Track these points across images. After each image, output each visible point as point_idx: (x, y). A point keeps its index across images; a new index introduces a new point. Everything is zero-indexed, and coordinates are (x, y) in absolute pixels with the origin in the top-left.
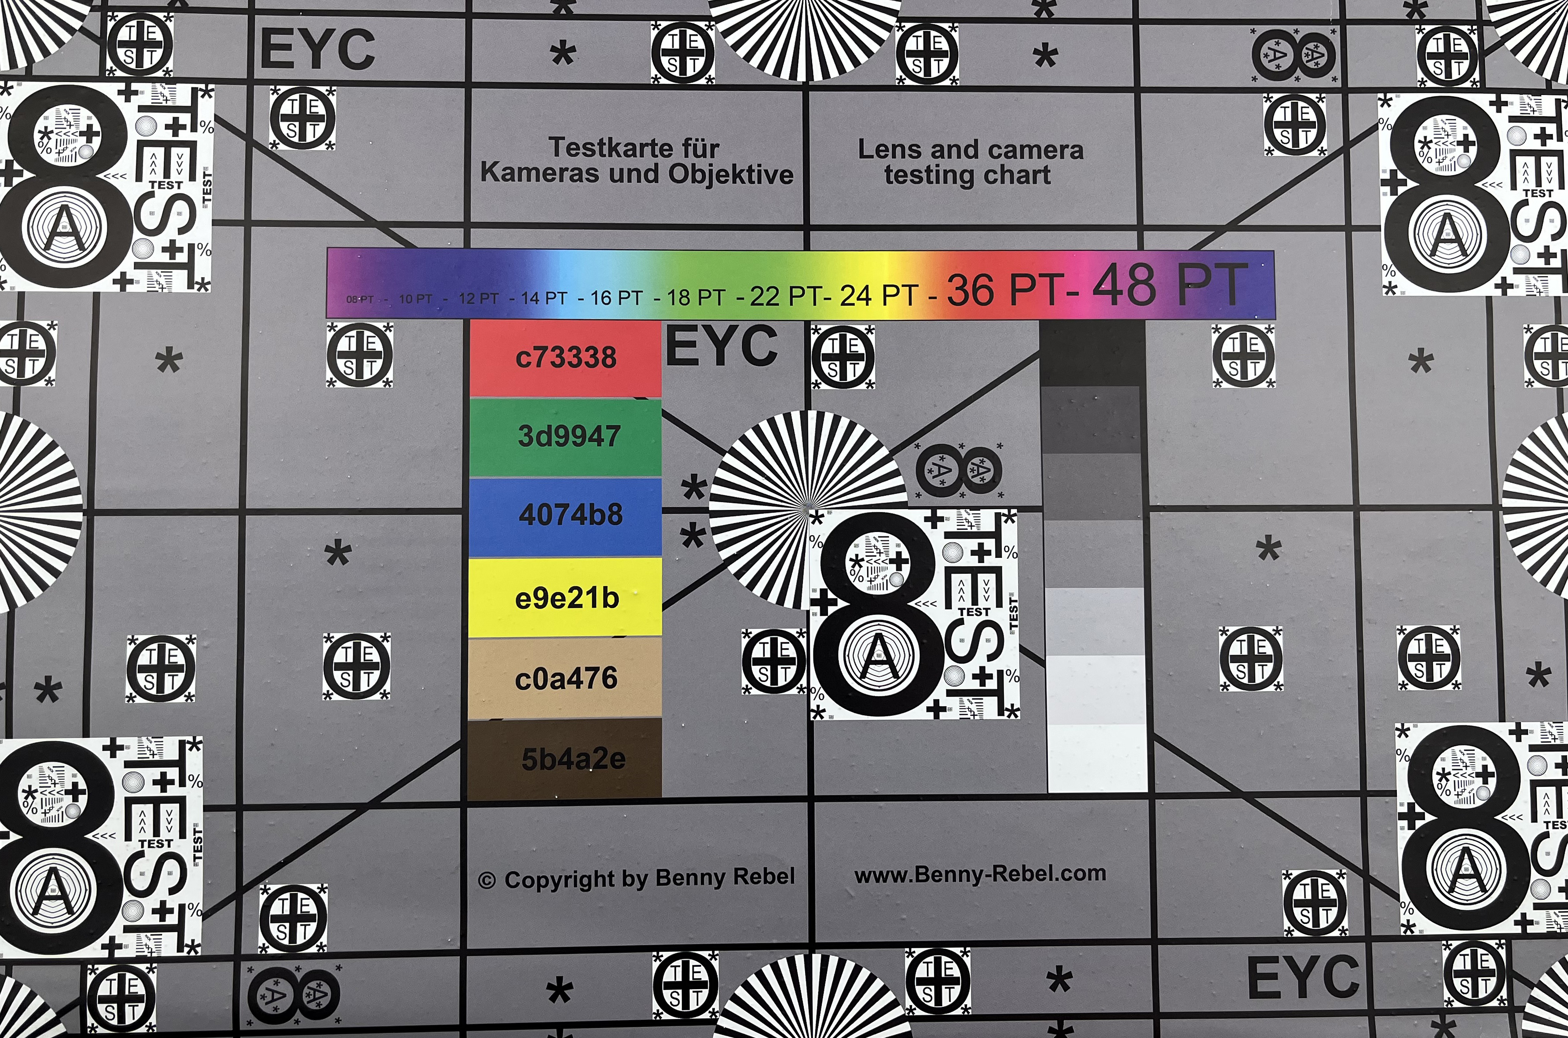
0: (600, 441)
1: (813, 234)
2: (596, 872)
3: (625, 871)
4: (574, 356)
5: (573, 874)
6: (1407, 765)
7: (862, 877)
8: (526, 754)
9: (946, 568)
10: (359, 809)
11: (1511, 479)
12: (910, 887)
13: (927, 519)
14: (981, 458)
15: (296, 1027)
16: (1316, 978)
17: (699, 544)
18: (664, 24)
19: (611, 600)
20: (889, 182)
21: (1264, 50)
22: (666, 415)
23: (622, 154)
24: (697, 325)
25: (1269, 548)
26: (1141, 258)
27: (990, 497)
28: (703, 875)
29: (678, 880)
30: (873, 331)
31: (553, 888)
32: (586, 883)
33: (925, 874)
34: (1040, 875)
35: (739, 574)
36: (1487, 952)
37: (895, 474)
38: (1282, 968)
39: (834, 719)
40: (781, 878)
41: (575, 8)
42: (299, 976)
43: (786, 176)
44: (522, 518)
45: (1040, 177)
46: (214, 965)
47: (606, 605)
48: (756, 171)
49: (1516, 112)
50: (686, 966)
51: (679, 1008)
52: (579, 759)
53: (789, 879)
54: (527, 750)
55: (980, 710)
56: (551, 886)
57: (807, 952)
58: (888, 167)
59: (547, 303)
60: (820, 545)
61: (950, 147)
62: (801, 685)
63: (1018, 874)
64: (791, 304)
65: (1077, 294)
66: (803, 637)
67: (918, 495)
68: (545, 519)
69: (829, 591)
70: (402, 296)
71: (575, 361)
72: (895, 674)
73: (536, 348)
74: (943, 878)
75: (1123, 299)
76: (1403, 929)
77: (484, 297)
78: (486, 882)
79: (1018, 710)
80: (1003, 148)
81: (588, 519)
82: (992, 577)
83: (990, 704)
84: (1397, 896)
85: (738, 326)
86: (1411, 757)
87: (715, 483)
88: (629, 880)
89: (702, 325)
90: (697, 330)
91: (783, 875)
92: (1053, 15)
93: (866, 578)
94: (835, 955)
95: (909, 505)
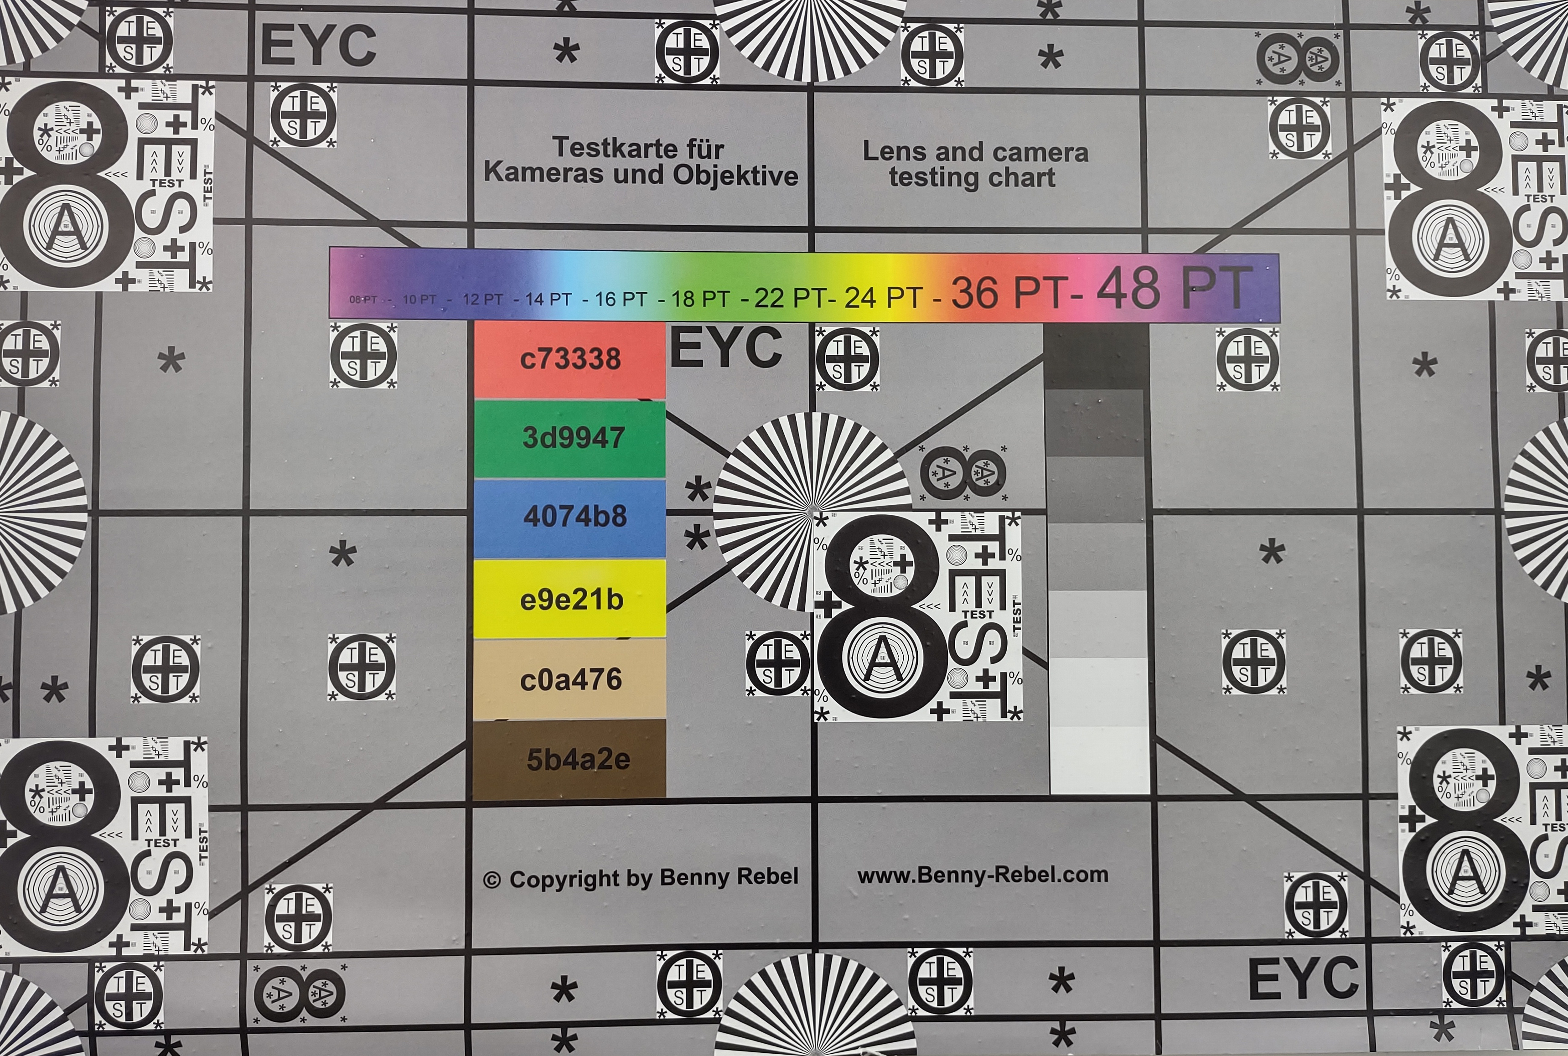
0: (604, 443)
1: (818, 236)
2: (601, 871)
3: (629, 871)
4: (579, 357)
5: (578, 874)
6: (1408, 768)
7: (866, 877)
8: (531, 754)
9: (950, 571)
10: (365, 809)
11: (1512, 483)
12: (912, 888)
13: (931, 522)
14: (985, 461)
15: (302, 1025)
16: (1316, 979)
17: (703, 546)
19: (615, 601)
20: (894, 183)
21: (1269, 53)
22: (670, 416)
23: (626, 154)
24: (701, 327)
26: (1145, 260)
27: (994, 500)
28: (707, 875)
29: (682, 879)
30: (878, 333)
31: (558, 887)
32: (591, 883)
33: (928, 874)
34: (1042, 876)
35: (743, 577)
36: (1486, 954)
37: (900, 476)
38: (1283, 969)
39: (839, 721)
40: (785, 878)
41: (579, 6)
42: (305, 975)
43: (791, 178)
44: (527, 519)
45: (1045, 180)
46: (221, 963)
47: (610, 606)
48: (761, 172)
49: (1518, 118)
50: (690, 965)
51: (683, 1007)
52: (584, 760)
53: (793, 879)
54: (532, 751)
55: (984, 712)
56: (556, 885)
57: (810, 951)
58: (893, 169)
59: (552, 304)
60: (825, 548)
61: (955, 149)
62: (805, 687)
63: (1020, 875)
64: (796, 306)
65: (1081, 297)
66: (808, 639)
67: (923, 498)
68: (549, 520)
69: (833, 593)
71: (580, 362)
72: (899, 677)
73: (540, 349)
74: (946, 878)
75: (1127, 302)
76: (1403, 930)
77: (488, 297)
78: (492, 882)
79: (1021, 712)
80: (1008, 150)
81: (593, 520)
82: (996, 580)
83: (993, 708)
84: (1397, 898)
85: (742, 327)
86: (1412, 760)
87: (718, 485)
88: (633, 880)
89: (707, 327)
90: (701, 332)
91: (786, 875)
92: (1059, 16)
93: (870, 581)
94: (839, 955)
95: (913, 508)
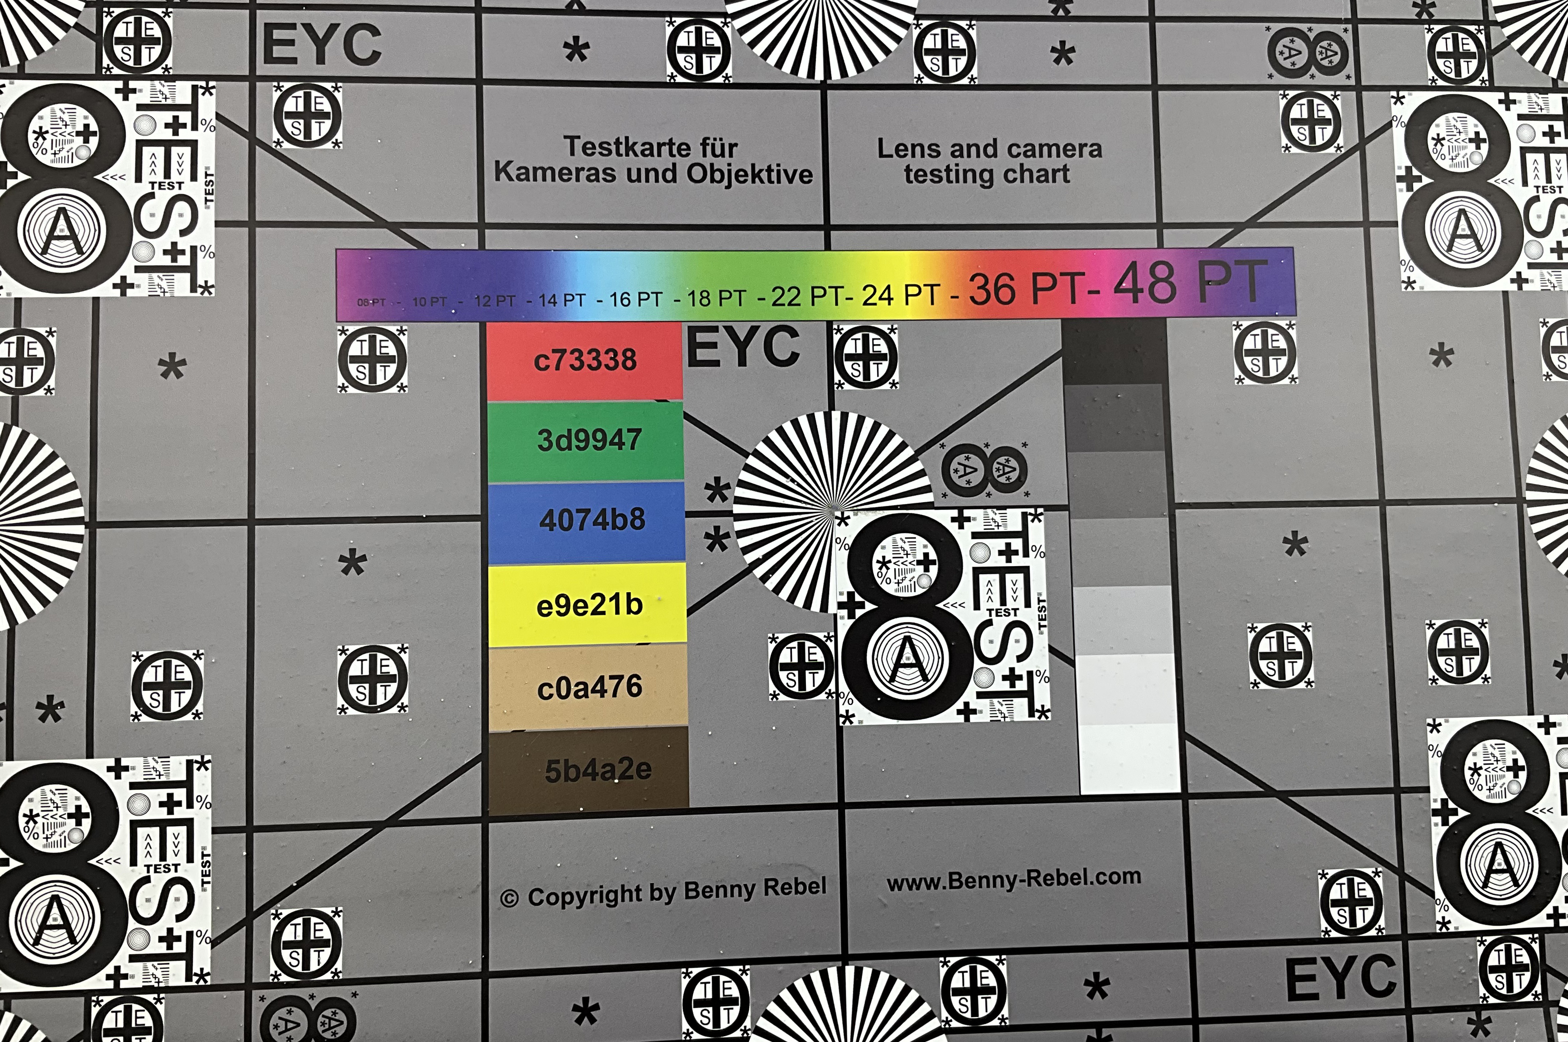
0: (621, 445)
1: (833, 234)
2: (623, 886)
3: (652, 885)
4: (594, 359)
5: (599, 890)
6: (1439, 760)
7: (895, 885)
8: (549, 766)
9: (974, 569)
10: (376, 827)
11: (1533, 472)
12: (943, 894)
13: (953, 520)
14: (1006, 458)
16: (1354, 979)
17: (724, 548)
18: (679, 20)
19: (634, 606)
20: (909, 181)
21: (1279, 47)
22: (687, 417)
23: (639, 153)
24: (717, 327)
25: (1295, 544)
26: (1161, 256)
27: (1017, 496)
28: (732, 887)
29: (707, 892)
30: (896, 331)
31: (579, 905)
32: (612, 899)
33: (958, 880)
34: (1074, 879)
35: (765, 578)
36: (1521, 947)
37: (921, 474)
38: (1320, 969)
39: (864, 724)
40: (812, 888)
41: (588, 4)
42: (313, 1004)
43: (805, 176)
44: (543, 524)
45: (1060, 175)
46: (225, 994)
47: (629, 611)
48: (775, 171)
49: (1525, 111)
50: (716, 983)
51: (710, 1027)
52: (604, 770)
53: (821, 889)
54: (550, 762)
55: (1011, 712)
56: (576, 902)
57: (840, 964)
58: (908, 166)
60: (847, 547)
61: (969, 147)
62: (830, 690)
63: (1053, 878)
64: (813, 304)
65: (1098, 292)
66: (831, 641)
67: (945, 495)
68: (566, 524)
69: (856, 594)
70: (415, 299)
71: (595, 364)
72: (925, 678)
73: (554, 351)
74: (977, 884)
75: (1144, 297)
76: (1439, 926)
77: (500, 299)
78: (509, 899)
79: (1048, 711)
80: (1022, 146)
81: (610, 524)
82: (1020, 577)
83: (1020, 707)
84: (1432, 894)
85: (758, 327)
86: (1442, 752)
87: (738, 486)
88: (656, 894)
89: (725, 327)
90: (717, 331)
91: (814, 885)
92: (1070, 12)
93: (893, 580)
94: (870, 967)
95: (936, 505)
